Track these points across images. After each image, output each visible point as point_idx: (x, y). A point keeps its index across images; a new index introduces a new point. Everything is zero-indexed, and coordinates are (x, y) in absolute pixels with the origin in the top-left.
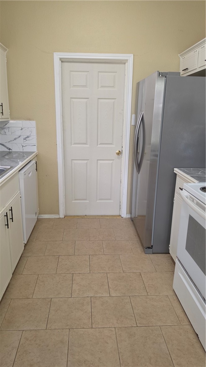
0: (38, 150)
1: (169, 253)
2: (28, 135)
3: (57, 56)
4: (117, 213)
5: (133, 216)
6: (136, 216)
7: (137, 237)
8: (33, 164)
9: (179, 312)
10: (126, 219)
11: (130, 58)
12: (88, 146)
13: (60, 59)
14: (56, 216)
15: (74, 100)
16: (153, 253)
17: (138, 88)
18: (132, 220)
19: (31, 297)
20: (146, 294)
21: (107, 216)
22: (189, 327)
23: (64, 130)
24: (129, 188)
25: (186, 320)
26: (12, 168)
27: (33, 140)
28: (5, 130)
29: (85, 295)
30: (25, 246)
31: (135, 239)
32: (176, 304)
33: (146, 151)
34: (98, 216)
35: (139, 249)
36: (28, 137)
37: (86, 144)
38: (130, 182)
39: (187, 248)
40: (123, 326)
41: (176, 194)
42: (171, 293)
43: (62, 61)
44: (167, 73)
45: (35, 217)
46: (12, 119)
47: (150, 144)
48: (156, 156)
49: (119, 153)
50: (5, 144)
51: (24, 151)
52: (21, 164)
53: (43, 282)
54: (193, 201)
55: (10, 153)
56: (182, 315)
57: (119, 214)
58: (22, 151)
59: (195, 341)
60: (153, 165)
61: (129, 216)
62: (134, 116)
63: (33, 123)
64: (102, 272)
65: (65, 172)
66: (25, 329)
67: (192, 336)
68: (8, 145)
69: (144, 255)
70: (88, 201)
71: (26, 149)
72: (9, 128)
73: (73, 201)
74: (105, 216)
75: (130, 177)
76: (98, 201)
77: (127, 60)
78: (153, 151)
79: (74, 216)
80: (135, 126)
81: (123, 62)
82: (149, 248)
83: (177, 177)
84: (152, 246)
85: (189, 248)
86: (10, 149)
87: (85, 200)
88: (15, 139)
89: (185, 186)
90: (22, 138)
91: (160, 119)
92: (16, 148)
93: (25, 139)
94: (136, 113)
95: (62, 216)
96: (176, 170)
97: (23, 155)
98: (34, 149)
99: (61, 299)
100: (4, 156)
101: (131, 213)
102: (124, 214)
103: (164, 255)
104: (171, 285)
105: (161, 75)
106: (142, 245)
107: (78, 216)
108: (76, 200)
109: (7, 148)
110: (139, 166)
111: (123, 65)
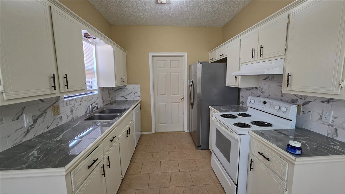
0: (141, 99)
1: (209, 149)
2: (136, 91)
3: (150, 54)
4: (182, 130)
5: (190, 132)
6: (192, 131)
7: (193, 142)
8: (139, 106)
9: (214, 177)
10: (187, 133)
11: (185, 54)
12: (166, 96)
13: (152, 55)
14: (151, 133)
15: (159, 74)
16: (201, 150)
17: (190, 68)
18: (190, 133)
19: (139, 173)
20: (197, 169)
21: (177, 132)
22: (219, 185)
23: (154, 88)
24: (188, 117)
25: (218, 181)
26: (129, 108)
27: (139, 94)
28: (125, 89)
29: (167, 171)
30: (135, 148)
31: (192, 143)
32: (213, 174)
33: (195, 98)
34: (172, 132)
35: (194, 148)
36: (136, 92)
37: (165, 95)
38: (188, 113)
39: (216, 145)
40: (187, 185)
41: (210, 119)
42: (210, 169)
43: (153, 56)
44: (202, 62)
45: (140, 133)
46: (128, 84)
47: (197, 94)
48: (200, 100)
49: (182, 99)
50: (125, 96)
51: (134, 99)
52: (133, 106)
53: (145, 166)
54: (217, 122)
55: (127, 101)
56: (216, 179)
57: (183, 130)
58: (133, 99)
59: (222, 191)
60: (199, 105)
61: (188, 131)
62: (188, 81)
63: (139, 86)
64: (175, 160)
65: (155, 110)
66: (137, 189)
67: (221, 189)
68: (126, 97)
69: (196, 151)
70: (167, 124)
71: (135, 99)
72: (127, 88)
73: (159, 125)
74: (176, 132)
75: (188, 111)
76: (172, 124)
77: (184, 55)
78: (198, 97)
79: (160, 132)
80: (189, 86)
81: (182, 56)
82: (199, 147)
83: (211, 110)
84: (200, 146)
85: (217, 145)
86: (127, 99)
87: (166, 123)
88: (130, 94)
89: (214, 114)
90: (133, 93)
91: (201, 82)
92: (129, 98)
93: (134, 93)
94: (190, 80)
95: (153, 132)
96: (210, 107)
97: (134, 101)
98: (139, 98)
99: (155, 174)
100: (124, 103)
101: (189, 130)
102: (186, 130)
103: (206, 150)
104: (210, 165)
105: (200, 63)
106: (196, 146)
107: (162, 132)
108: (160, 124)
109: (126, 98)
110: (192, 105)
111: (182, 57)
